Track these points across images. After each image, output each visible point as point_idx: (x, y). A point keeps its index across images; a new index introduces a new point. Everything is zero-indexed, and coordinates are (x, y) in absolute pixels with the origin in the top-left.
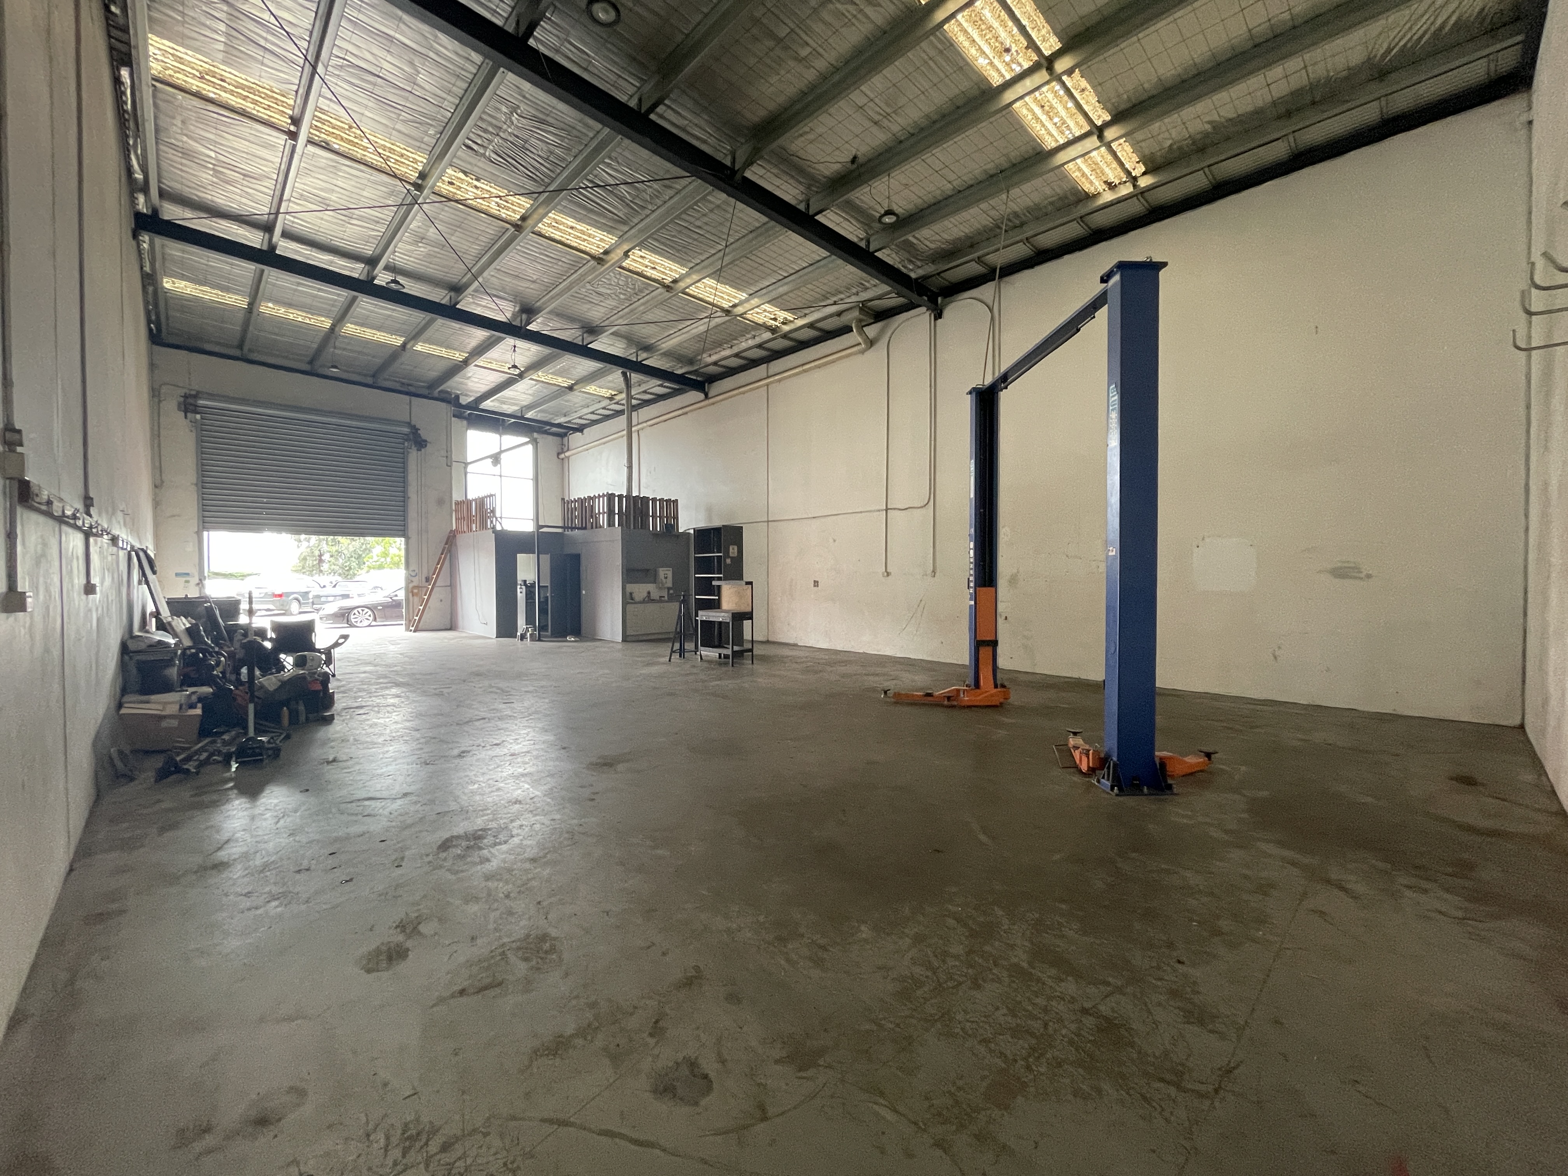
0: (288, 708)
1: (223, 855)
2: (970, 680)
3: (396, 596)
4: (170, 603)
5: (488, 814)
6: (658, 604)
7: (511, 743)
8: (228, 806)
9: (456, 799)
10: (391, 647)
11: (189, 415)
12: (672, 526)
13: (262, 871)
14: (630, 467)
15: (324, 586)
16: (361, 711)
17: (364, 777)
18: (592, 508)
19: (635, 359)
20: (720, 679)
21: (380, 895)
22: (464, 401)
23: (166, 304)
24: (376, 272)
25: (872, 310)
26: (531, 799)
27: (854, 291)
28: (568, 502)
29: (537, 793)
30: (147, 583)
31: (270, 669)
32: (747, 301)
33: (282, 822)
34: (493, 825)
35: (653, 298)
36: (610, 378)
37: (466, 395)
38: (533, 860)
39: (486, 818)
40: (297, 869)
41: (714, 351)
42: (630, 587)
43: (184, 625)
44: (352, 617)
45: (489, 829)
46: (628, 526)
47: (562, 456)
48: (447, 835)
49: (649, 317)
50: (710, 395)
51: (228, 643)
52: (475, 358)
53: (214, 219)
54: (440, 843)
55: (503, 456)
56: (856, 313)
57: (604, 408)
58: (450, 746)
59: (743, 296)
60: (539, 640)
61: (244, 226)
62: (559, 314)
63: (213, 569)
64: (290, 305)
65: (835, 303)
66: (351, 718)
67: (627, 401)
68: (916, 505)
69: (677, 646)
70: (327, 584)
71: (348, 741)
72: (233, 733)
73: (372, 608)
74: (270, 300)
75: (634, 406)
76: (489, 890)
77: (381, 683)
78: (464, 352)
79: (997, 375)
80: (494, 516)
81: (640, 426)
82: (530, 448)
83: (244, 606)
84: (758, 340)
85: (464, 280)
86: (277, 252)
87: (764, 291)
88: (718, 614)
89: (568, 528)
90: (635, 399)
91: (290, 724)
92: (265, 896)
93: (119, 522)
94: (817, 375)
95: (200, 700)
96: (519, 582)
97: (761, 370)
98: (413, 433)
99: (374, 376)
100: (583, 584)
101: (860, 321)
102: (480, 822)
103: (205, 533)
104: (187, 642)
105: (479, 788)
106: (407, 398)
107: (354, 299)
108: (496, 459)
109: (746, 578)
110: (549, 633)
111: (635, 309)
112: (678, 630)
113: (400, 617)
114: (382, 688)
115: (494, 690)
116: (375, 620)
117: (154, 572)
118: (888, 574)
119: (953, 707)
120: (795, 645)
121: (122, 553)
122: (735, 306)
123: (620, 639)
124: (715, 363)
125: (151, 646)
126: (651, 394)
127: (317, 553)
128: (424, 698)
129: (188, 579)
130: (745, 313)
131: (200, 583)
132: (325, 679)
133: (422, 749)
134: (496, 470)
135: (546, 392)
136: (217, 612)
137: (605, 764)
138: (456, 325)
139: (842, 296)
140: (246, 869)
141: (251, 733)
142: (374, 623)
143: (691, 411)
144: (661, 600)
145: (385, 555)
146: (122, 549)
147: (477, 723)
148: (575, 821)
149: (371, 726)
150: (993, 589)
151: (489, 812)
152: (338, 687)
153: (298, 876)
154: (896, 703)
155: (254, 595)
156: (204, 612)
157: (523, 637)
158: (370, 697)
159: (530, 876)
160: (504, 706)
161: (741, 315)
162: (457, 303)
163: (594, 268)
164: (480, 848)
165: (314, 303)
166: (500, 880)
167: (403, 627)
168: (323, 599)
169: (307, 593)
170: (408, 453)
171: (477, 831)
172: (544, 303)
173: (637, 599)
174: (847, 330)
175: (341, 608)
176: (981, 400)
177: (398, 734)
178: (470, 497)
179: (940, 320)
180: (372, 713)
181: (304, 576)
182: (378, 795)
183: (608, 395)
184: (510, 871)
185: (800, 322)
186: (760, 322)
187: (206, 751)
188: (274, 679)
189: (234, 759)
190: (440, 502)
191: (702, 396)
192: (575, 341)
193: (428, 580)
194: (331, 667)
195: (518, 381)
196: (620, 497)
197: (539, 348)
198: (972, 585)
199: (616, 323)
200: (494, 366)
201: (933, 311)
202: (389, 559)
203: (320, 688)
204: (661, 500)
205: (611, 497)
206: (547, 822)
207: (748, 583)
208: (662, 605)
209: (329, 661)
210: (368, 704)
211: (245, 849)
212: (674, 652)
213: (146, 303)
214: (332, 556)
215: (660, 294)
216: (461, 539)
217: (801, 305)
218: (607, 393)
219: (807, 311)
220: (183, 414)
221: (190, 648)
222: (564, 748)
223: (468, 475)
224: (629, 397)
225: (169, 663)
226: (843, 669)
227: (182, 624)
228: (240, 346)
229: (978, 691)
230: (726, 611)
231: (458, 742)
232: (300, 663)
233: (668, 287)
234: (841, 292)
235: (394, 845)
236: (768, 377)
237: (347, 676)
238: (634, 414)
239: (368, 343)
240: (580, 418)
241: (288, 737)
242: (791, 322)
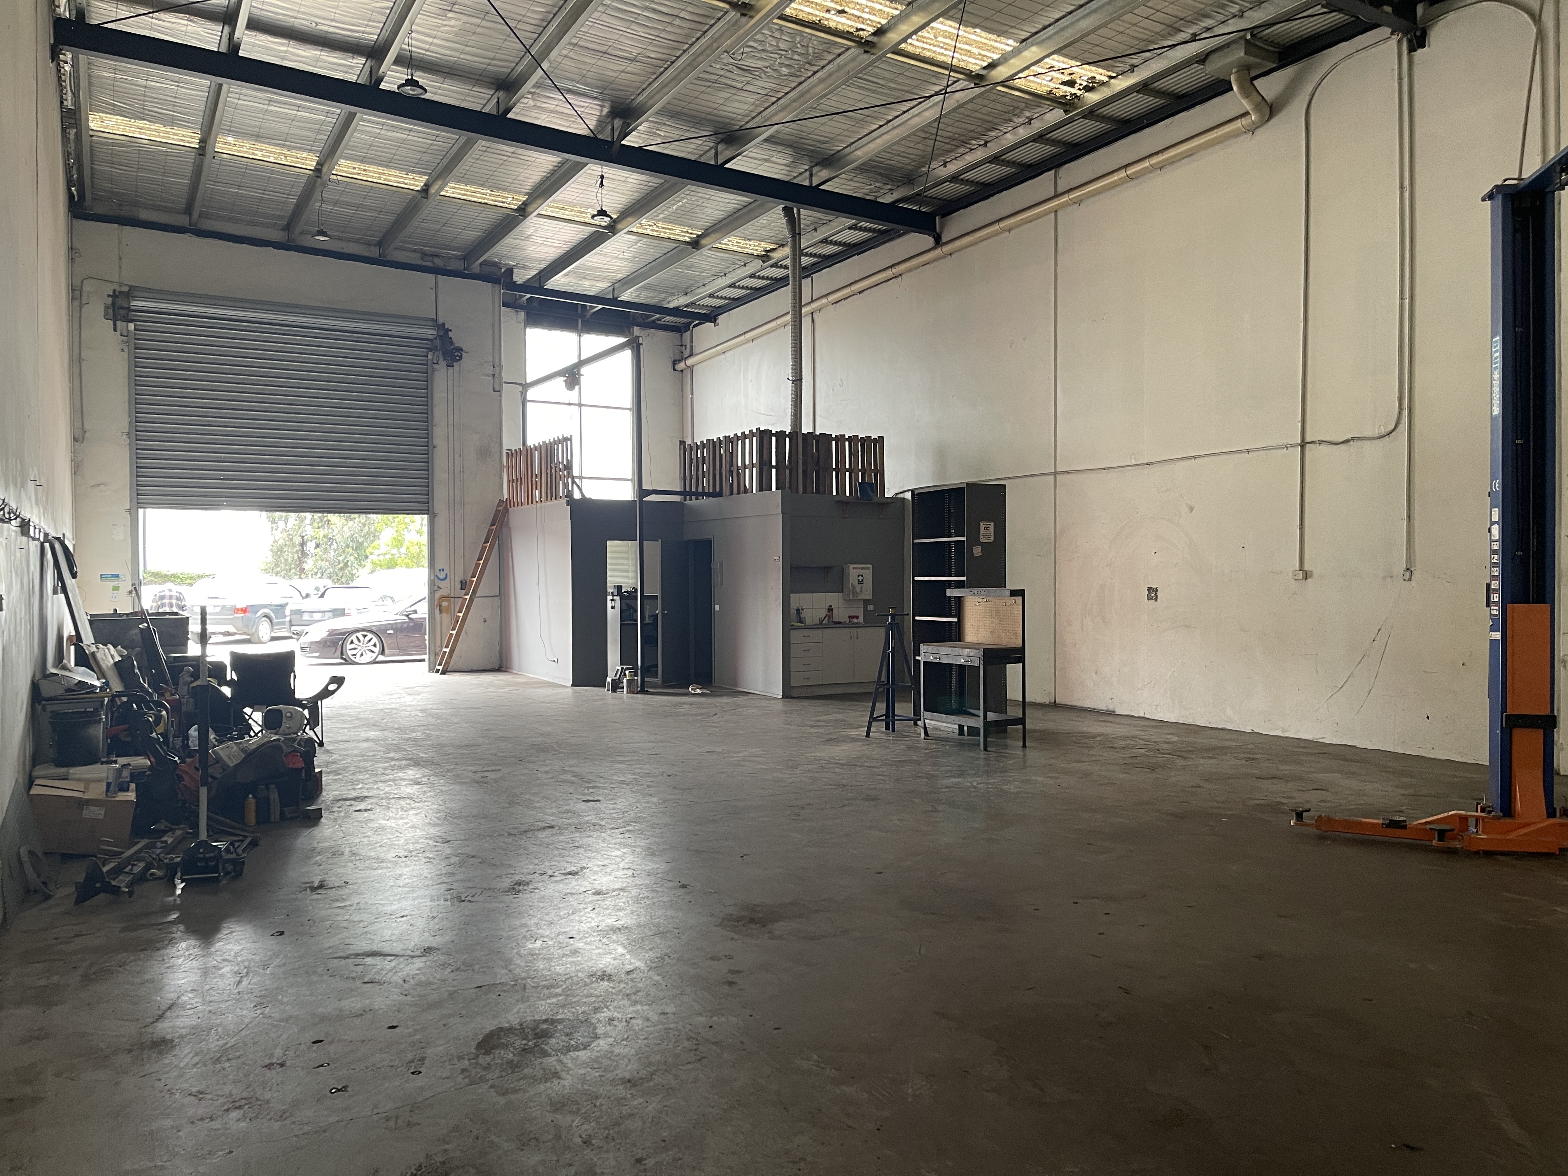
0: (254, 797)
1: (164, 1028)
2: (1492, 796)
3: (415, 612)
4: (95, 621)
5: (557, 995)
6: (848, 630)
7: (596, 873)
8: (171, 951)
9: (508, 962)
10: (408, 700)
11: (119, 323)
12: (873, 487)
13: (218, 1061)
14: (798, 381)
15: (307, 596)
16: (362, 806)
17: (365, 916)
18: (732, 456)
19: (807, 183)
20: (961, 775)
21: (388, 1119)
22: (520, 277)
23: (92, 154)
24: (382, 70)
25: (1272, 43)
26: (628, 973)
27: (1235, 9)
28: (691, 448)
29: (638, 964)
30: (65, 591)
31: (230, 731)
32: (1016, 53)
33: (245, 982)
34: (564, 1014)
35: (840, 68)
36: (763, 220)
37: (524, 267)
38: (630, 1082)
39: (554, 1000)
40: (267, 1062)
41: (953, 155)
42: (797, 600)
43: (113, 657)
44: (349, 647)
45: (560, 1021)
46: (794, 488)
47: (681, 366)
48: (490, 1025)
49: (833, 103)
50: (944, 239)
51: (172, 688)
52: (539, 202)
53: (156, 15)
54: (480, 1038)
55: (583, 370)
56: (1239, 54)
57: (752, 276)
58: (498, 872)
59: (1008, 45)
60: (643, 691)
61: (195, 18)
62: (673, 114)
63: (152, 567)
64: (258, 137)
65: (1194, 38)
66: (347, 816)
67: (794, 260)
68: (1368, 433)
69: (881, 709)
70: (312, 592)
71: (342, 854)
72: (179, 833)
73: (378, 632)
74: (230, 132)
75: (805, 268)
76: (557, 1127)
77: (392, 759)
78: (519, 193)
79: (1552, 154)
80: (570, 475)
81: (815, 305)
82: (627, 355)
83: (194, 627)
84: (1037, 126)
85: (520, 68)
86: (241, 53)
87: (1050, 31)
88: (957, 651)
89: (691, 494)
90: (806, 255)
91: (258, 822)
92: (222, 1100)
93: (30, 498)
94: (1159, 183)
95: (134, 777)
96: (610, 590)
97: (1043, 184)
98: (441, 337)
99: (380, 244)
100: (717, 594)
101: (1248, 67)
102: (543, 1008)
103: (141, 511)
104: (117, 686)
105: (542, 948)
106: (432, 277)
107: (351, 117)
108: (572, 376)
109: (1012, 584)
110: (659, 680)
111: (808, 91)
112: (883, 678)
113: (420, 648)
114: (393, 768)
115: (568, 777)
116: (382, 652)
117: (74, 575)
118: (1307, 576)
119: (1452, 852)
120: (1111, 713)
121: (34, 547)
122: (992, 66)
123: (779, 693)
124: (954, 178)
125: (69, 690)
126: (835, 243)
127: (297, 540)
128: (457, 787)
129: (116, 584)
130: (1012, 78)
131: (135, 591)
132: (310, 748)
133: (453, 874)
134: (572, 396)
135: (654, 253)
136: (157, 638)
137: (752, 920)
138: (506, 148)
139: (1208, 23)
140: (196, 1054)
141: (203, 836)
142: (381, 658)
143: (910, 270)
144: (851, 623)
145: (398, 542)
146: (34, 539)
147: (541, 835)
148: (702, 1019)
149: (376, 831)
150: (1546, 607)
151: (559, 990)
152: (328, 764)
153: (268, 1074)
154: (1322, 838)
155: (208, 610)
156: (138, 638)
157: (616, 686)
158: (376, 782)
159: (625, 1110)
160: (584, 806)
161: (1002, 83)
162: (508, 110)
163: (735, 23)
164: (545, 1054)
165: (293, 131)
166: (576, 1113)
167: (425, 665)
168: (306, 617)
169: (283, 606)
170: (433, 370)
171: (538, 1022)
172: (650, 97)
173: (808, 622)
174: (1220, 87)
175: (332, 633)
176: (1515, 213)
177: (418, 846)
178: (530, 442)
179: (1420, 51)
180: (378, 810)
181: (279, 579)
182: (387, 949)
183: (760, 251)
184: (593, 1097)
185: (1121, 84)
186: (1042, 90)
187: (140, 860)
188: (235, 748)
189: (179, 874)
190: (484, 453)
191: (930, 241)
192: (702, 160)
193: (464, 585)
194: (318, 729)
195: (611, 237)
196: (781, 435)
197: (643, 177)
198: (1495, 598)
199: (776, 119)
200: (567, 215)
201: (1405, 34)
202: (403, 550)
203: (301, 764)
204: (853, 440)
205: (764, 436)
206: (655, 1018)
207: (1014, 593)
208: (854, 630)
209: (315, 720)
210: (370, 794)
211: (194, 1021)
212: (876, 719)
213: (67, 155)
214: (317, 546)
215: (854, 59)
216: (516, 515)
217: (1122, 49)
218: (757, 247)
219: (1135, 60)
220: (111, 322)
221: (120, 694)
222: (684, 886)
223: (529, 405)
224: (798, 252)
225: (91, 718)
226: (1207, 765)
227: (109, 656)
228: (188, 210)
229: (1508, 820)
230: (972, 646)
231: (510, 866)
232: (272, 722)
233: (867, 43)
234: (1207, 16)
235: (410, 1035)
236: (1056, 196)
237: (341, 746)
238: (806, 283)
239: (373, 189)
240: (711, 296)
241: (254, 844)
242: (1103, 84)
